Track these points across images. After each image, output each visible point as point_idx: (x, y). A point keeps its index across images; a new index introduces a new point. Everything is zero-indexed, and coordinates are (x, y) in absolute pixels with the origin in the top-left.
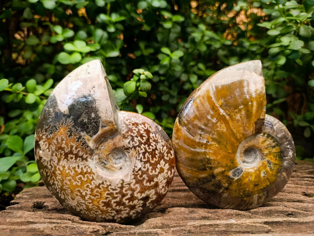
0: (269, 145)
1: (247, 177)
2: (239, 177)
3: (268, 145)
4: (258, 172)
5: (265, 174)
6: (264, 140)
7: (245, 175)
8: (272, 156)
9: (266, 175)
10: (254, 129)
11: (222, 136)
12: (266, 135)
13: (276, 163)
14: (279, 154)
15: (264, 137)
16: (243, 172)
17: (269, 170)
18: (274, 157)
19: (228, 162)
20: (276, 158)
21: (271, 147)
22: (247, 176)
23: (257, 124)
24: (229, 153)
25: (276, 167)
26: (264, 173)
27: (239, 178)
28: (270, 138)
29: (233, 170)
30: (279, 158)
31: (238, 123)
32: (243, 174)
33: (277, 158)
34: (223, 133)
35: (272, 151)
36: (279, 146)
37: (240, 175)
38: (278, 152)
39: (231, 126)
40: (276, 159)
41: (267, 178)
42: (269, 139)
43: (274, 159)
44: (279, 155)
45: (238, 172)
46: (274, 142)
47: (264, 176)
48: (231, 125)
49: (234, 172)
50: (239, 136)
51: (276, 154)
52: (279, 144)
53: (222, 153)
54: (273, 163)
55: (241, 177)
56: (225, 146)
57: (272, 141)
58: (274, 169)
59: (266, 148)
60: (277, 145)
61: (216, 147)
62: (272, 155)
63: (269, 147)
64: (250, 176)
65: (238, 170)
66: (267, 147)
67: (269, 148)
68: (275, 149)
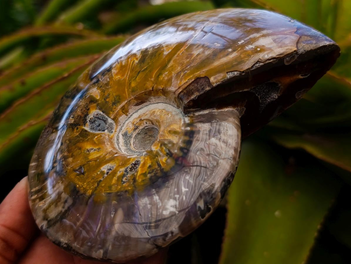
0: (170, 145)
1: (94, 144)
2: (91, 131)
3: (170, 142)
4: (108, 157)
5: (107, 173)
6: (178, 130)
7: (97, 139)
8: (149, 163)
9: (106, 175)
10: (186, 86)
11: (155, 56)
12: (189, 128)
13: (137, 178)
14: (159, 174)
15: (183, 128)
16: (103, 132)
17: (119, 174)
18: (150, 167)
19: (113, 95)
20: (149, 173)
21: (169, 150)
22: (97, 142)
23: (197, 83)
24: (130, 84)
25: (128, 186)
26: (110, 169)
27: (89, 132)
28: (187, 138)
29: (102, 113)
30: (151, 179)
31: (187, 58)
32: (97, 135)
33: (149, 176)
34: (160, 54)
35: (160, 156)
36: (176, 164)
37: (96, 130)
38: (162, 170)
39: (176, 55)
40: (145, 174)
41: (100, 181)
42: (183, 138)
43: (146, 169)
44: (155, 174)
45: (99, 125)
46: (181, 149)
47: (103, 173)
48: (179, 52)
49: (98, 118)
50: (164, 77)
51: (157, 167)
52: (179, 162)
53: (125, 76)
54: (136, 174)
55: (92, 134)
56: (139, 72)
57: (182, 145)
58: (124, 182)
59: (163, 144)
60: (176, 159)
61: (134, 61)
62: (152, 163)
63: (166, 147)
64: (96, 148)
65: (103, 122)
66: (165, 145)
67: (164, 148)
68: (166, 161)
